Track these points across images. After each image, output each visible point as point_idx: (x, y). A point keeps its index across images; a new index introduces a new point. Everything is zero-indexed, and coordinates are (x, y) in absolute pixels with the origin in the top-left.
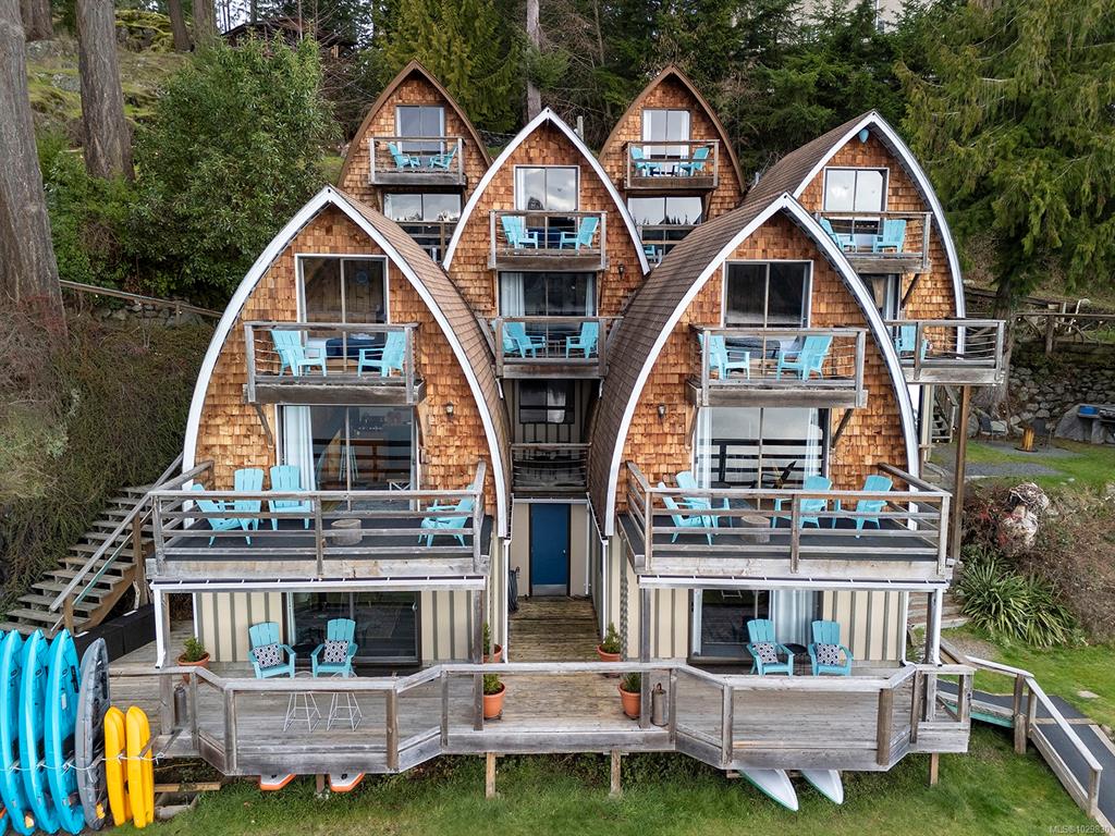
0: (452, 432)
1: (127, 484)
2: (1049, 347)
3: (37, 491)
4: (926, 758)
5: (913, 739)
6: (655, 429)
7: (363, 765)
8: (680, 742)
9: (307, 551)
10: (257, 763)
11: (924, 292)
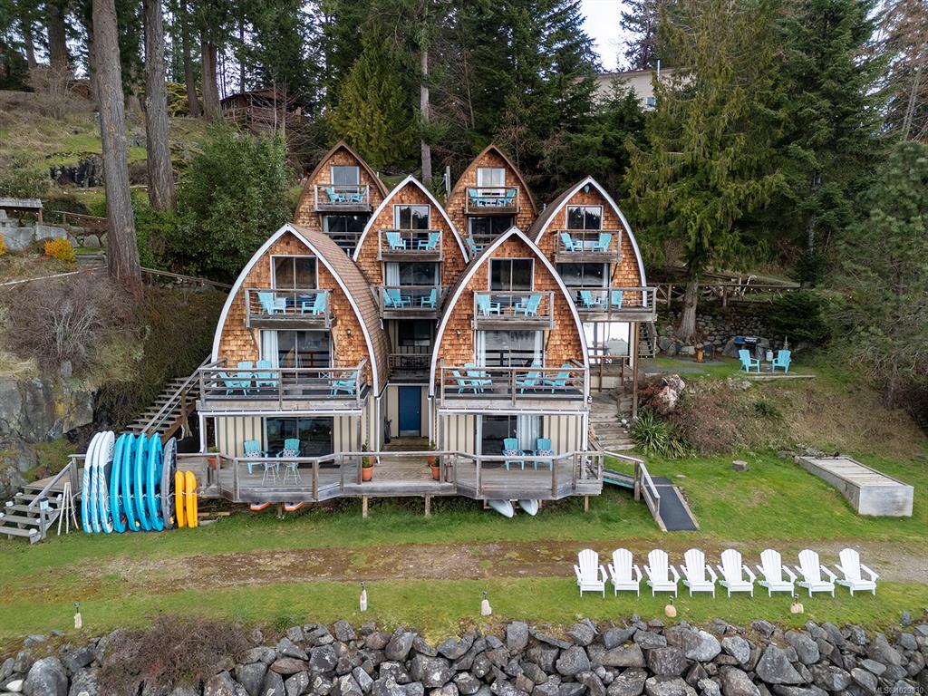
0: (350, 344)
1: (176, 377)
2: (725, 304)
3: (129, 378)
4: (581, 498)
6: (455, 342)
7: (301, 498)
8: (459, 489)
9: (275, 397)
10: (249, 496)
11: (624, 273)
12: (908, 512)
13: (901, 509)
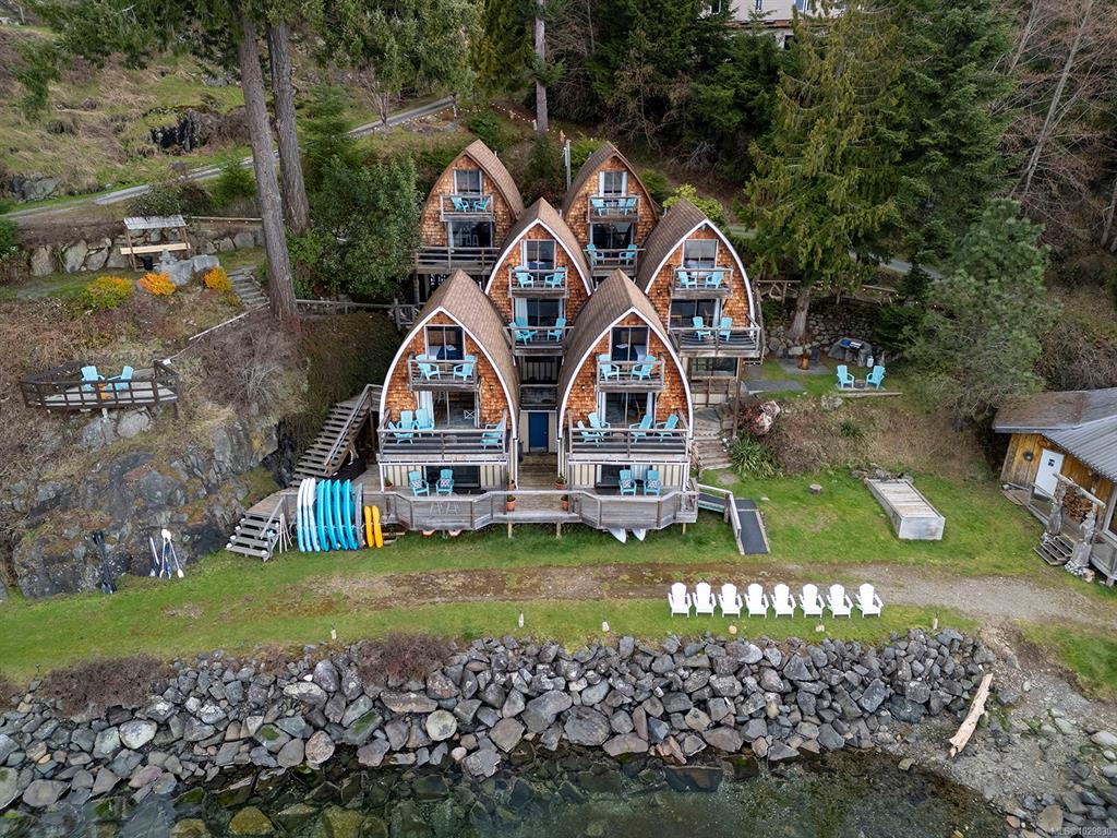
0: (493, 396)
1: (336, 401)
4: (681, 525)
5: (675, 518)
6: (581, 395)
7: (462, 527)
8: (583, 519)
9: (438, 451)
10: (422, 526)
12: (939, 537)
13: (933, 534)
